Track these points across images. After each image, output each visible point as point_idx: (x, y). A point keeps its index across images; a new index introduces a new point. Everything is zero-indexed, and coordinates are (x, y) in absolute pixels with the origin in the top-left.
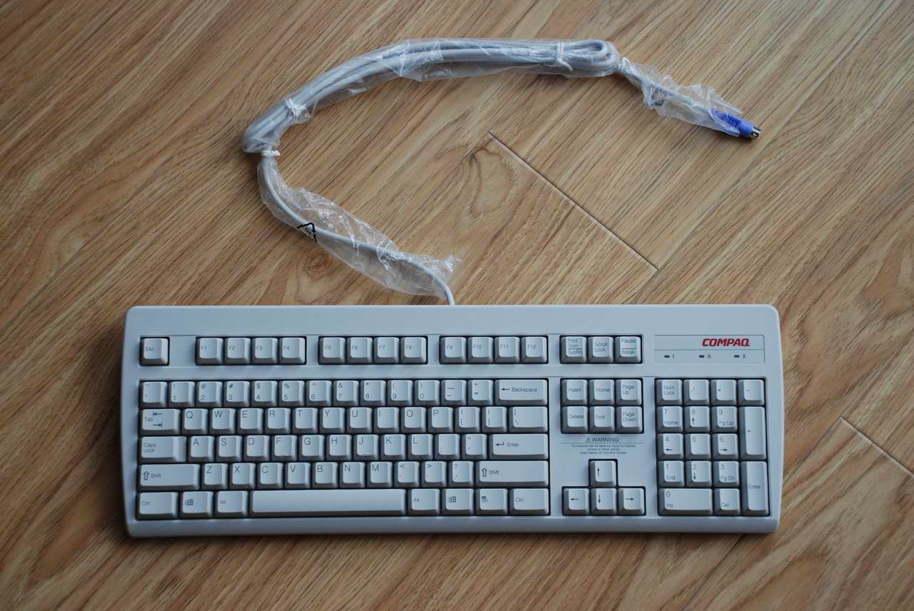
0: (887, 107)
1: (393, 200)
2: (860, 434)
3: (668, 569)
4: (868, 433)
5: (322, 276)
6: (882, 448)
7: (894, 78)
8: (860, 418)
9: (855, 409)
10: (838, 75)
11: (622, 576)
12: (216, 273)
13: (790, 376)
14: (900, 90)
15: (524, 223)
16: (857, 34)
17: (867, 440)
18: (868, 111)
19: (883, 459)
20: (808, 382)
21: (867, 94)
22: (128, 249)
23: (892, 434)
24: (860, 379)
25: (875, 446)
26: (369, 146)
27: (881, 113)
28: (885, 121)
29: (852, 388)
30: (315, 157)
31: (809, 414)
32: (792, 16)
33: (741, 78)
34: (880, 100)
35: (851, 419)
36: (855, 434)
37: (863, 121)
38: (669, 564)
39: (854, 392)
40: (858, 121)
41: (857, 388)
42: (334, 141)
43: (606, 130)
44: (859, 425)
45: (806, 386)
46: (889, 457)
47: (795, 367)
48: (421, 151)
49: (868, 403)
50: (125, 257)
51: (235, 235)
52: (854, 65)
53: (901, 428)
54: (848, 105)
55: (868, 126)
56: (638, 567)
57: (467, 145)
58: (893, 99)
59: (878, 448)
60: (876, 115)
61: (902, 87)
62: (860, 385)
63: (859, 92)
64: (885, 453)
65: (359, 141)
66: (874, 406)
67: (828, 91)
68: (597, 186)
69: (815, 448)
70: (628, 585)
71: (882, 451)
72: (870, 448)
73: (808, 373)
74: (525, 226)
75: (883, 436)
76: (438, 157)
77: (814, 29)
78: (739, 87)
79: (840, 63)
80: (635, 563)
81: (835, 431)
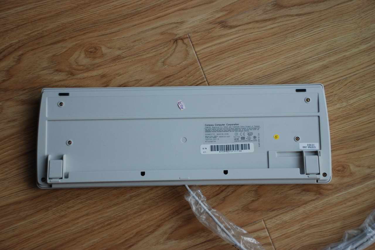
0: (353, 106)
1: (135, 41)
2: (266, 230)
3: (161, 242)
4: (270, 231)
5: (90, 57)
6: (271, 240)
7: (362, 96)
8: (270, 224)
9: (270, 219)
10: (341, 83)
11: (141, 235)
12: (49, 34)
13: (252, 193)
14: (362, 102)
15: (182, 78)
16: (358, 70)
17: (268, 233)
18: (345, 104)
19: (269, 244)
20: (258, 199)
21: (348, 97)
22: (19, 6)
23: (279, 237)
24: (279, 209)
25: (269, 237)
26: (137, 15)
27: (350, 108)
28: (349, 111)
29: (274, 210)
30: (114, 8)
31: (251, 211)
32: (336, 50)
33: (301, 64)
34: (351, 102)
35: (266, 222)
36: (264, 229)
37: (340, 107)
38: (162, 240)
39: (274, 212)
40: (338, 106)
41: (276, 211)
42: (125, 6)
43: (235, 57)
44: (268, 226)
45: (256, 200)
46: (272, 245)
47: (256, 190)
48: (157, 27)
49: (276, 219)
50: (16, 9)
51: (65, 23)
52: (350, 82)
53: (284, 236)
54: (337, 97)
55: (341, 110)
56: (149, 235)
57: (176, 35)
58: (357, 104)
59: (270, 239)
60: (346, 107)
61: (364, 101)
62: (277, 211)
63: (345, 94)
64: (271, 242)
65: (135, 11)
66: (278, 222)
67: (333, 87)
68: (219, 78)
69: (245, 226)
70: (141, 240)
71: (271, 241)
72: (267, 237)
73: (259, 195)
74: (181, 79)
75: (275, 235)
76: (162, 34)
77: (342, 59)
78: (298, 67)
79: (344, 79)
80: (149, 233)
81: (256, 223)
